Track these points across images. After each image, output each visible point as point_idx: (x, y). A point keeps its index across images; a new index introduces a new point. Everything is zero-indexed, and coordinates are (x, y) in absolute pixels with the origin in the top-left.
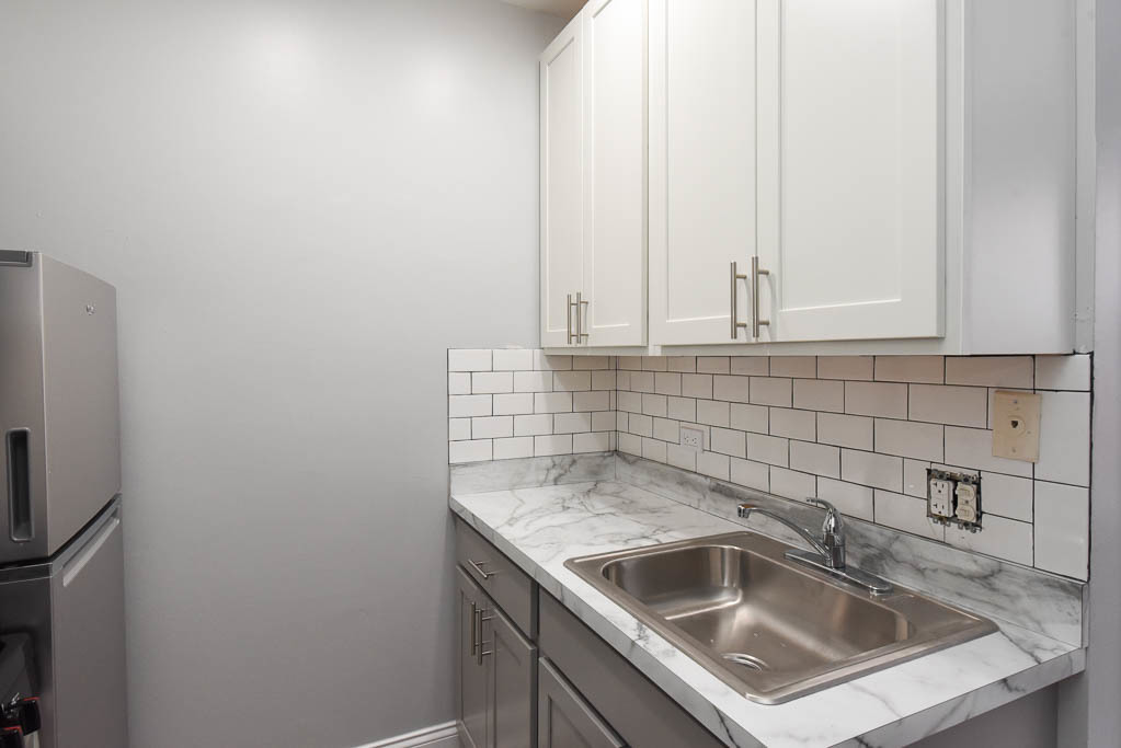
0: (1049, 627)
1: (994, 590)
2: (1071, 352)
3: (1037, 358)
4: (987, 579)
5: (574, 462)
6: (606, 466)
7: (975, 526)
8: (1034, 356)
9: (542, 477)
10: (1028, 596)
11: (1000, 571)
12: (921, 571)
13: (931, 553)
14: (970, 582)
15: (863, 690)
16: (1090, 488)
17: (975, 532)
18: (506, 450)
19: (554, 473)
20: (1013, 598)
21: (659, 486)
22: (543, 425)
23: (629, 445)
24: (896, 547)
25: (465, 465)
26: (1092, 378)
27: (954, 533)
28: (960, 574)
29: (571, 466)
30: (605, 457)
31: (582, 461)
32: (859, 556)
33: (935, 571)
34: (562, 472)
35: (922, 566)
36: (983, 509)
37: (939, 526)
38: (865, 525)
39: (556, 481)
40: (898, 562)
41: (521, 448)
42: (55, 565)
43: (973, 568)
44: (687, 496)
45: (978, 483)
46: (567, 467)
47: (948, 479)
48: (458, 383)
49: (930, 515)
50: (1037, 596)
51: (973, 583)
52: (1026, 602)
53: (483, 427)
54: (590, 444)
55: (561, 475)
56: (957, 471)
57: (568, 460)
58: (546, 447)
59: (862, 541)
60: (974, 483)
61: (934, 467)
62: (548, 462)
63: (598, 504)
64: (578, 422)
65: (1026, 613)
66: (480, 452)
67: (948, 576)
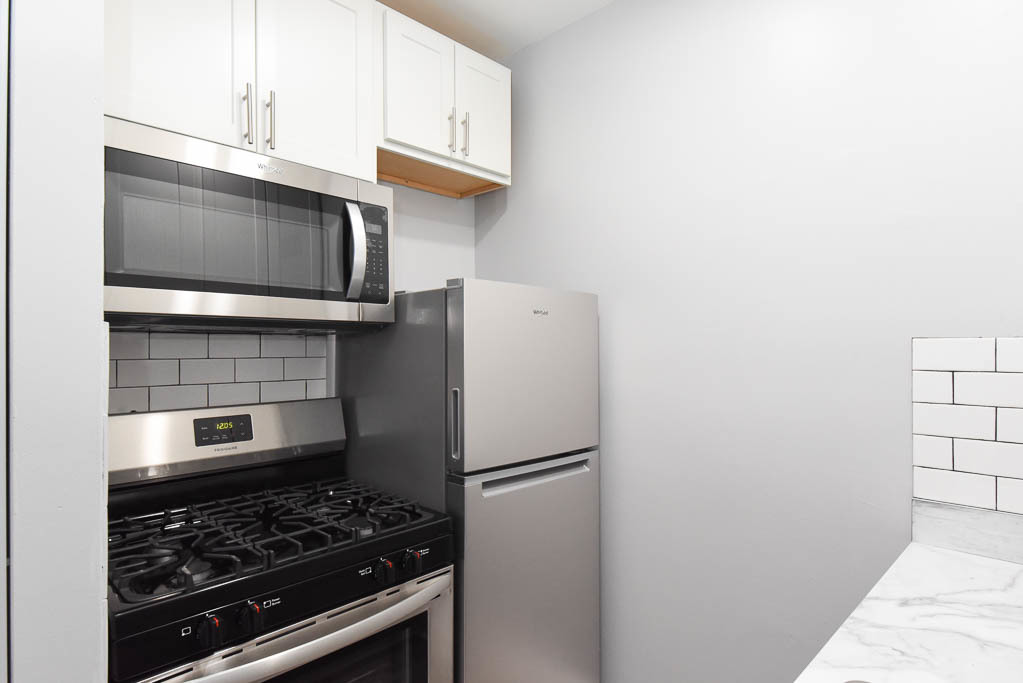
42: (472, 481)
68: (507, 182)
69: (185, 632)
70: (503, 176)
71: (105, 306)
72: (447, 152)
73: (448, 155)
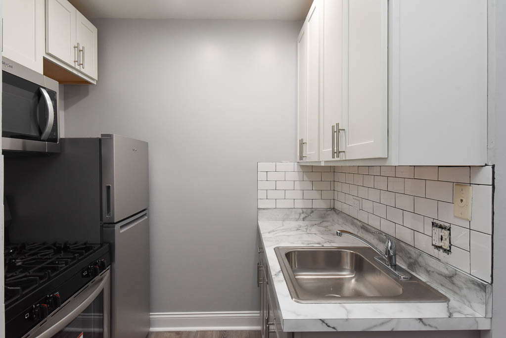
0: (474, 304)
1: (453, 284)
2: (484, 165)
3: (471, 168)
4: (451, 278)
5: (312, 212)
6: (328, 215)
7: (448, 251)
8: (470, 166)
9: (297, 217)
10: (466, 288)
11: (456, 274)
12: (428, 272)
13: (432, 263)
14: (445, 279)
15: (344, 307)
16: (492, 235)
17: (448, 254)
18: (281, 204)
19: (303, 216)
20: (460, 288)
21: (346, 225)
22: (299, 195)
23: (338, 206)
24: (420, 259)
25: (264, 209)
26: (493, 178)
27: (441, 254)
28: (441, 275)
29: (311, 213)
30: (327, 211)
31: (316, 211)
32: (408, 262)
33: (433, 272)
34: (307, 216)
35: (429, 269)
36: (452, 243)
37: (436, 251)
38: (410, 248)
39: (304, 219)
40: (420, 267)
41: (288, 204)
42: (117, 226)
43: (446, 272)
44: (354, 230)
45: (449, 230)
46: (309, 214)
47: (439, 227)
48: (262, 176)
49: (433, 245)
50: (469, 288)
51: (446, 280)
52: (465, 292)
53: (272, 194)
54: (320, 204)
55: (306, 217)
56: (442, 223)
57: (309, 211)
58: (300, 204)
59: (409, 256)
60: (448, 230)
61: (435, 221)
62: (300, 211)
63: (314, 230)
64: (315, 194)
65: (465, 297)
66: (270, 204)
67: (437, 275)
68: (95, 83)
69: (27, 316)
70: (93, 79)
71: (2, 148)
72: (73, 64)
73: (73, 65)
